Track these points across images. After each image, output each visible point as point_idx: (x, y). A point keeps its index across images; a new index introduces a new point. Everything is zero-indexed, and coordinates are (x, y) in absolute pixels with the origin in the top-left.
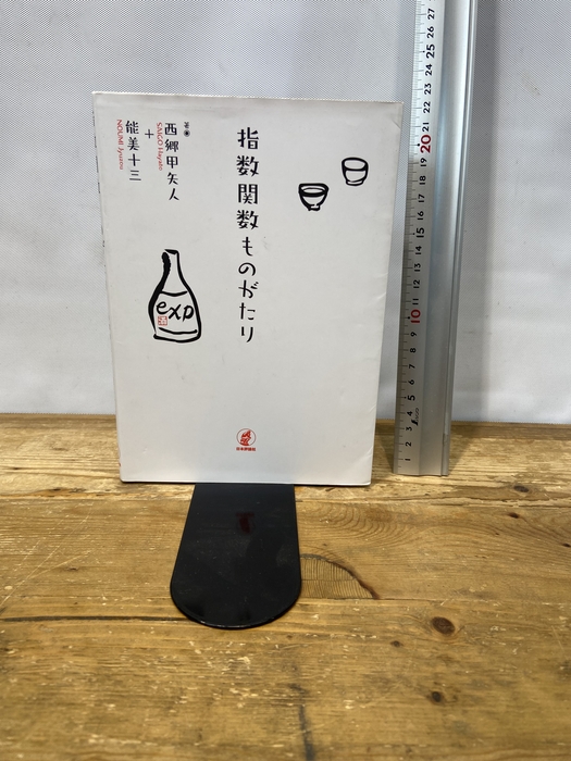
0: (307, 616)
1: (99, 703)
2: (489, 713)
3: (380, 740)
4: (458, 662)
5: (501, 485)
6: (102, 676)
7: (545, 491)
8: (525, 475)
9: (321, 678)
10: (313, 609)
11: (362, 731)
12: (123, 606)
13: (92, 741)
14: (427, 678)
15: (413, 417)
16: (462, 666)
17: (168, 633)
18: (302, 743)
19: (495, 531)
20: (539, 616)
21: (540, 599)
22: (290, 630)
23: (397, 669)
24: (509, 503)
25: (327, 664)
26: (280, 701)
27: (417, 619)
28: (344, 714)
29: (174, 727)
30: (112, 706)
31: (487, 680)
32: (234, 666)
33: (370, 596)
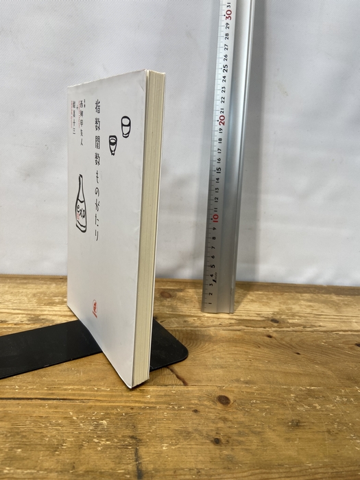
0: (143, 397)
1: (11, 449)
2: (246, 450)
3: (182, 466)
4: (231, 421)
5: (263, 319)
6: (14, 433)
7: (288, 323)
8: (278, 313)
9: (149, 432)
10: (147, 392)
11: (172, 461)
12: (29, 392)
13: (5, 471)
14: (212, 430)
15: (213, 278)
16: (233, 423)
17: (56, 407)
18: (136, 469)
19: (257, 345)
20: (279, 394)
21: (280, 384)
22: (133, 405)
23: (195, 425)
24: (267, 329)
25: (153, 423)
26: (124, 445)
27: (209, 397)
28: (162, 452)
29: (58, 462)
30: (19, 450)
31: (247, 431)
32: (97, 426)
33: (182, 383)
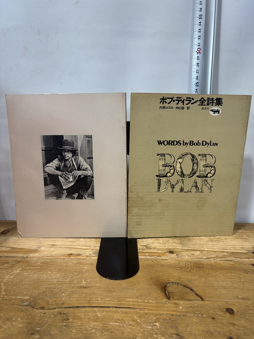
0: (177, 307)
4: (237, 325)
5: (246, 251)
6: (106, 330)
9: (187, 331)
12: (107, 302)
14: (226, 331)
16: (239, 327)
17: (126, 313)
19: (246, 272)
22: (172, 313)
23: (215, 328)
24: (251, 259)
25: (188, 326)
27: (220, 309)
31: (249, 332)
32: (153, 326)
33: (200, 299)
